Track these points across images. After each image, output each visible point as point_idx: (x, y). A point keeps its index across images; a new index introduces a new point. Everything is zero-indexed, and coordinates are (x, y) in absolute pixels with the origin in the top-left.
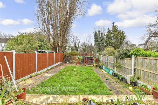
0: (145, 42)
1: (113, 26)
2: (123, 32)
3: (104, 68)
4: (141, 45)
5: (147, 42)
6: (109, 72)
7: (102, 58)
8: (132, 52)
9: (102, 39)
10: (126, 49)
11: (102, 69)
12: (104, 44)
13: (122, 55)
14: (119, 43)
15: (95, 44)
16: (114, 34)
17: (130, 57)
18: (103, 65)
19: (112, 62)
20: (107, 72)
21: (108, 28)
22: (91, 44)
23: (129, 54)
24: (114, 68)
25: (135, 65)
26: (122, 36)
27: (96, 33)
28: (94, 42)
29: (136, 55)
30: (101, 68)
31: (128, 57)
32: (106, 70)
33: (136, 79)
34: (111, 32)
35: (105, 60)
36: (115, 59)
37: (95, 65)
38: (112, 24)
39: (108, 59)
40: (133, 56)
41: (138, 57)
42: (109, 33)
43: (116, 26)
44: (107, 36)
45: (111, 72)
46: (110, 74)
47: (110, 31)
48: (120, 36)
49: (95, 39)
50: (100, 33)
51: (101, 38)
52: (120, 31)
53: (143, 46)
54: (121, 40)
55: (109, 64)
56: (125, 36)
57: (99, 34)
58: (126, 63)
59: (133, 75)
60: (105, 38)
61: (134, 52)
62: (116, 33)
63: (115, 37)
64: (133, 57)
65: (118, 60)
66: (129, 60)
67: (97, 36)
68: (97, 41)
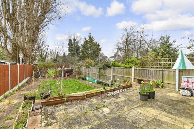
0: (114, 55)
1: (90, 37)
2: (98, 44)
3: (87, 78)
4: (111, 57)
5: (116, 55)
6: (94, 82)
7: (84, 69)
8: (111, 64)
9: (78, 48)
10: (108, 62)
11: (86, 80)
12: (79, 54)
13: (105, 66)
14: (95, 55)
15: (69, 54)
16: (91, 45)
17: (110, 67)
18: (86, 76)
19: (95, 73)
20: (91, 82)
21: (85, 38)
22: (64, 53)
23: (110, 65)
24: (98, 77)
25: (113, 73)
26: (98, 48)
27: (70, 40)
28: (68, 51)
29: (114, 66)
30: (84, 79)
31: (109, 68)
32: (90, 80)
33: (114, 82)
34: (88, 42)
35: (87, 71)
36: (99, 70)
37: (77, 77)
38: (89, 35)
39: (92, 70)
40: (112, 66)
41: (115, 67)
42: (86, 44)
43: (92, 37)
44: (84, 46)
45: (96, 81)
46: (95, 83)
47: (86, 41)
48: (96, 48)
49: (69, 47)
50: (76, 42)
51: (76, 47)
52: (96, 43)
53: (113, 58)
54: (97, 52)
55: (93, 75)
56: (100, 48)
57: (74, 42)
58: (107, 72)
59: (112, 80)
60: (81, 48)
61: (113, 64)
62: (93, 45)
63: (91, 48)
64: (112, 68)
65: (101, 70)
66: (109, 70)
67: (72, 45)
68: (72, 51)
